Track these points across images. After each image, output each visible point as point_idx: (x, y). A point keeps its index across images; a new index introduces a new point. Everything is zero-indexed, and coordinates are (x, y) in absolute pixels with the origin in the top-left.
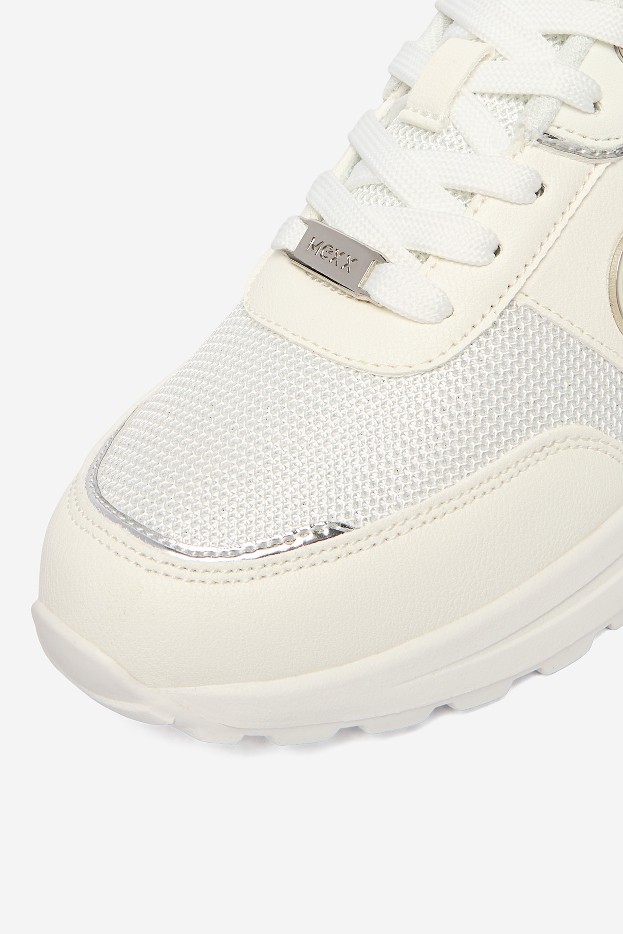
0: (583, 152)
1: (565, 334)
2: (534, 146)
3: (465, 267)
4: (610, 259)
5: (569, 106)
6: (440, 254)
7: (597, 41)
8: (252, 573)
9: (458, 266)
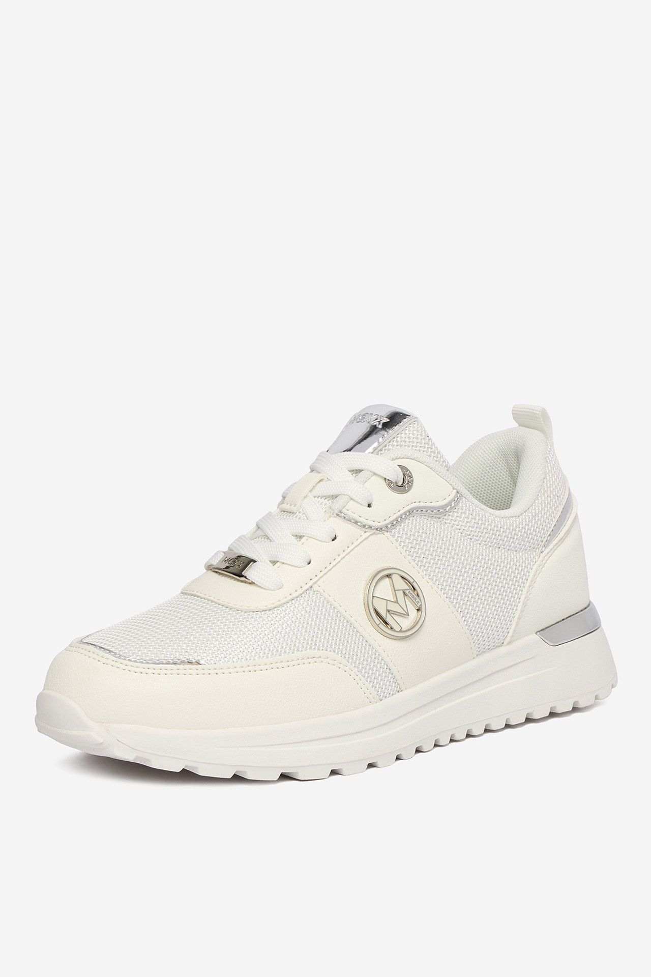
0: (359, 524)
1: (336, 610)
2: (334, 517)
3: (293, 567)
4: (367, 581)
5: (354, 500)
6: (283, 561)
7: (375, 474)
8: (154, 671)
9: (290, 566)
